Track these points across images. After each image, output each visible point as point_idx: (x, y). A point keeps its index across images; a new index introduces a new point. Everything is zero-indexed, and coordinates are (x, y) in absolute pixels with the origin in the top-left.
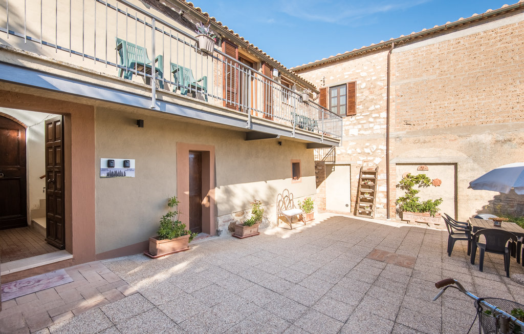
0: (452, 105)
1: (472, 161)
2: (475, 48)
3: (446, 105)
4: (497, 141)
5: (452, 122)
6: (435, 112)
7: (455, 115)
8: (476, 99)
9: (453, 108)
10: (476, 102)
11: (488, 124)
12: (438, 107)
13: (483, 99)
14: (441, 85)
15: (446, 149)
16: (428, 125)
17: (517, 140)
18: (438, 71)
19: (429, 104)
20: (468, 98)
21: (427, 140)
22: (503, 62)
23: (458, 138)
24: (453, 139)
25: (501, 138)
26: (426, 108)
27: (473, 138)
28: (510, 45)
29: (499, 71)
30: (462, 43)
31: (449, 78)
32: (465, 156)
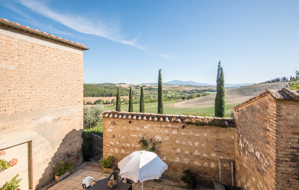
0: (27, 94)
1: (41, 136)
2: (43, 55)
3: (23, 94)
4: (55, 120)
5: (28, 108)
6: (13, 100)
7: (30, 103)
8: (43, 91)
9: (28, 97)
10: (44, 94)
11: (50, 109)
12: (16, 95)
13: (47, 92)
14: (19, 77)
15: (23, 131)
16: (6, 112)
17: (63, 118)
18: (17, 64)
19: (8, 92)
20: (38, 91)
21: (6, 126)
22: (57, 71)
23: (32, 120)
24: (29, 122)
25: (56, 118)
26: (5, 95)
27: (41, 120)
28: (60, 61)
29: (55, 75)
30: (35, 48)
31: (26, 72)
32: (37, 133)
